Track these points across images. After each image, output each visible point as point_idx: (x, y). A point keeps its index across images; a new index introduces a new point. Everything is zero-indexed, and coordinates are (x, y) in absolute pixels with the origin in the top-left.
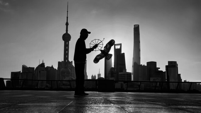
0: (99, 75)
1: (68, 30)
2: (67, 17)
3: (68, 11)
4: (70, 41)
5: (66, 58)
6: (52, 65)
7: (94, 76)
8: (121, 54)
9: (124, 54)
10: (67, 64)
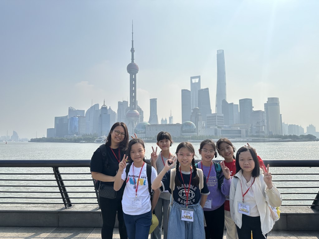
0: (171, 118)
1: (134, 58)
2: (133, 41)
3: (133, 33)
4: (137, 74)
5: (133, 97)
6: (110, 107)
7: (164, 119)
8: (204, 90)
9: (207, 89)
10: (134, 104)
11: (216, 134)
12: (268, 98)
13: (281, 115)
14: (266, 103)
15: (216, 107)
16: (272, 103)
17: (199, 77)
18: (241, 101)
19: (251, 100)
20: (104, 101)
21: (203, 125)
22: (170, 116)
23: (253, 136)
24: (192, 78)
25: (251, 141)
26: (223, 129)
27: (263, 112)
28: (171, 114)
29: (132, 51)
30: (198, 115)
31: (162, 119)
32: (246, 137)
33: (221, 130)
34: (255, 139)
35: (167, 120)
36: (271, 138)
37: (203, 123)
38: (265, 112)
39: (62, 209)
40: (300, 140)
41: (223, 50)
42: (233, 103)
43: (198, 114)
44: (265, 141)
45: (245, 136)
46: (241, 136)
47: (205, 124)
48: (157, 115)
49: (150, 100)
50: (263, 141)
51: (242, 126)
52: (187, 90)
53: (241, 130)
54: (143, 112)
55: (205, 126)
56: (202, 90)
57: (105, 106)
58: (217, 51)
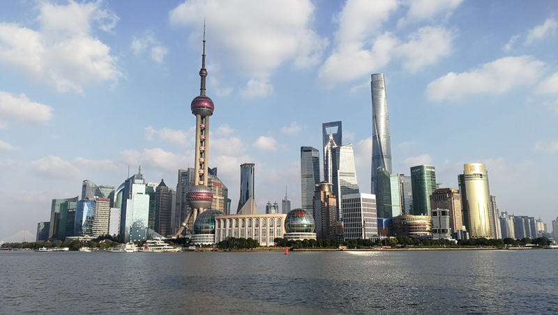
0: (286, 202)
2: (204, 56)
7: (272, 205)
10: (203, 175)
15: (372, 180)
16: (473, 175)
17: (339, 124)
18: (412, 169)
20: (140, 169)
22: (284, 199)
24: (325, 125)
28: (286, 194)
29: (203, 73)
30: (328, 197)
31: (268, 204)
35: (277, 207)
43: (328, 194)
58: (372, 75)
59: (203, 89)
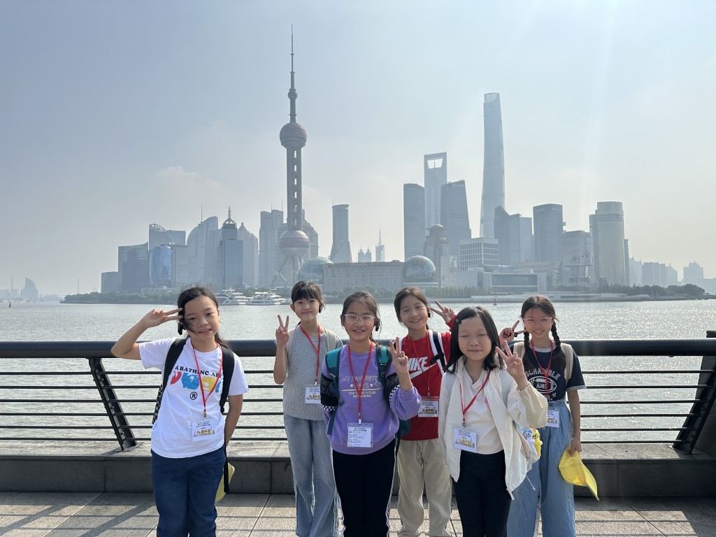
0: (380, 249)
1: (297, 113)
2: (292, 73)
3: (292, 55)
4: (302, 149)
5: (294, 201)
6: (242, 224)
7: (365, 252)
8: (454, 185)
9: (462, 182)
10: (297, 217)
11: (480, 283)
12: (599, 204)
13: (627, 240)
14: (594, 213)
15: (481, 223)
16: (608, 215)
17: (443, 156)
18: (535, 209)
19: (560, 207)
20: (229, 212)
21: (453, 264)
22: (378, 245)
23: (562, 288)
24: (427, 158)
25: (560, 298)
26: (496, 272)
27: (587, 234)
28: (380, 240)
29: (292, 95)
30: (442, 242)
31: (361, 250)
32: (548, 290)
33: (493, 275)
34: (568, 295)
35: (370, 254)
36: (604, 292)
37: (451, 261)
38: (592, 236)
39: (114, 452)
40: (667, 297)
41: (498, 94)
42: (518, 215)
43: (441, 238)
44: (591, 299)
45: (545, 288)
46: (536, 288)
47: (455, 262)
48: (348, 242)
49: (333, 207)
50: (586, 299)
51: (539, 266)
52: (416, 186)
53: (536, 276)
54: (317, 235)
55: (456, 266)
56: (451, 184)
57: (231, 223)
58: (485, 95)
59: (293, 115)
